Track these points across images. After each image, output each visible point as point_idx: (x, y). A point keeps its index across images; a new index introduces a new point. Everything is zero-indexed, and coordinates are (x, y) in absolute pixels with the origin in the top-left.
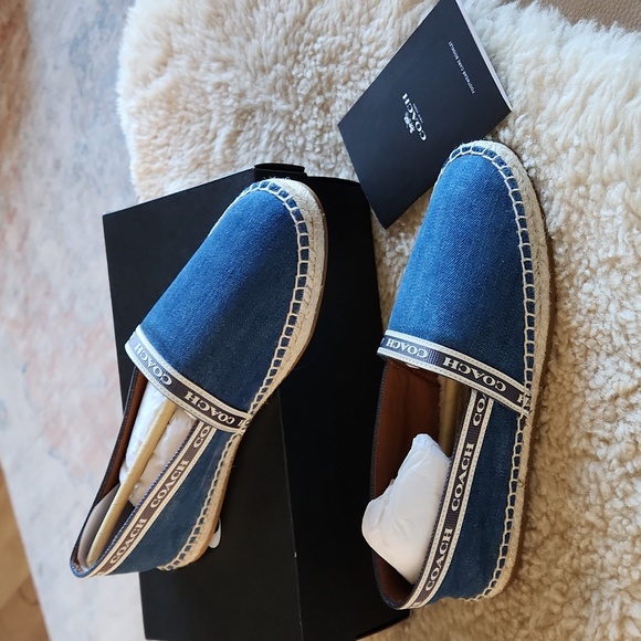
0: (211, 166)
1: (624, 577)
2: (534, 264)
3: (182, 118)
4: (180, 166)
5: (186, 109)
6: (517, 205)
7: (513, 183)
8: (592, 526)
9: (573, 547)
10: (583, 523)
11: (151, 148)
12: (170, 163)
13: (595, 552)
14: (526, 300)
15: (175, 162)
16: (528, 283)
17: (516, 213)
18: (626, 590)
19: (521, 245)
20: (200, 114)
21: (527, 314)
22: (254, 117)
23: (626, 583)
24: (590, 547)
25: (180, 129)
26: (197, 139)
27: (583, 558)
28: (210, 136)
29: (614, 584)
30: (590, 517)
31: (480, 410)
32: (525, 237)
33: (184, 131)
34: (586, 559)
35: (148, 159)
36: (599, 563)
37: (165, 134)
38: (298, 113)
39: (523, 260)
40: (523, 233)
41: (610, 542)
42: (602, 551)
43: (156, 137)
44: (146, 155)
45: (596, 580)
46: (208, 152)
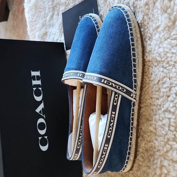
0: (47, 25)
1: (161, 150)
2: (135, 44)
3: (39, 11)
4: (39, 27)
5: (40, 8)
6: (129, 24)
7: (128, 16)
8: (151, 132)
9: (145, 140)
10: (149, 131)
11: (32, 22)
12: (36, 26)
13: (153, 141)
14: (132, 58)
15: (38, 26)
16: (133, 51)
17: (128, 26)
18: (162, 155)
19: (130, 38)
20: (43, 9)
21: (133, 63)
22: (57, 7)
23: (162, 153)
24: (151, 140)
25: (39, 15)
26: (43, 17)
27: (149, 144)
28: (46, 16)
29: (158, 153)
30: (151, 128)
31: (116, 99)
32: (132, 35)
33: (40, 15)
34: (150, 144)
35: (31, 26)
36: (153, 146)
37: (35, 17)
38: (68, 2)
39: (131, 43)
40: (131, 33)
41: (157, 137)
42: (154, 141)
43: (33, 19)
44: (31, 25)
45: (153, 152)
46: (46, 21)
